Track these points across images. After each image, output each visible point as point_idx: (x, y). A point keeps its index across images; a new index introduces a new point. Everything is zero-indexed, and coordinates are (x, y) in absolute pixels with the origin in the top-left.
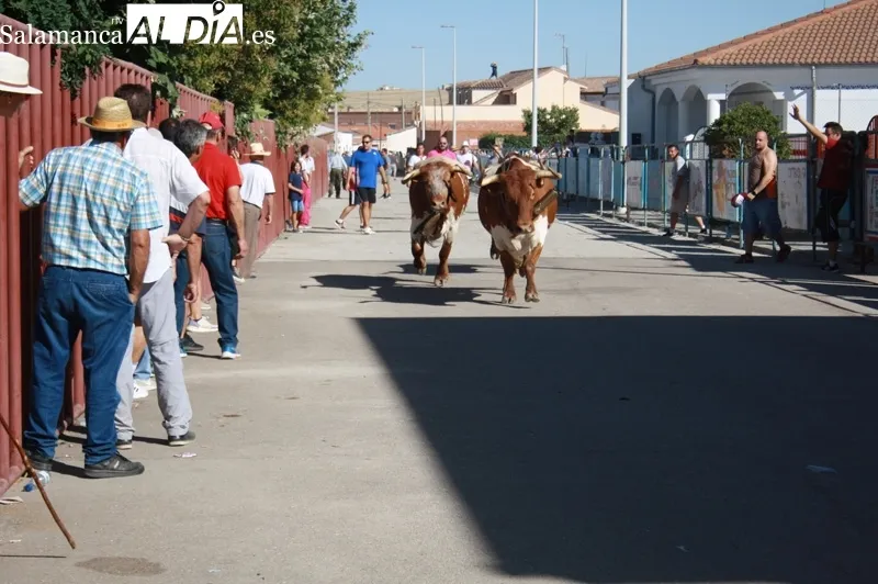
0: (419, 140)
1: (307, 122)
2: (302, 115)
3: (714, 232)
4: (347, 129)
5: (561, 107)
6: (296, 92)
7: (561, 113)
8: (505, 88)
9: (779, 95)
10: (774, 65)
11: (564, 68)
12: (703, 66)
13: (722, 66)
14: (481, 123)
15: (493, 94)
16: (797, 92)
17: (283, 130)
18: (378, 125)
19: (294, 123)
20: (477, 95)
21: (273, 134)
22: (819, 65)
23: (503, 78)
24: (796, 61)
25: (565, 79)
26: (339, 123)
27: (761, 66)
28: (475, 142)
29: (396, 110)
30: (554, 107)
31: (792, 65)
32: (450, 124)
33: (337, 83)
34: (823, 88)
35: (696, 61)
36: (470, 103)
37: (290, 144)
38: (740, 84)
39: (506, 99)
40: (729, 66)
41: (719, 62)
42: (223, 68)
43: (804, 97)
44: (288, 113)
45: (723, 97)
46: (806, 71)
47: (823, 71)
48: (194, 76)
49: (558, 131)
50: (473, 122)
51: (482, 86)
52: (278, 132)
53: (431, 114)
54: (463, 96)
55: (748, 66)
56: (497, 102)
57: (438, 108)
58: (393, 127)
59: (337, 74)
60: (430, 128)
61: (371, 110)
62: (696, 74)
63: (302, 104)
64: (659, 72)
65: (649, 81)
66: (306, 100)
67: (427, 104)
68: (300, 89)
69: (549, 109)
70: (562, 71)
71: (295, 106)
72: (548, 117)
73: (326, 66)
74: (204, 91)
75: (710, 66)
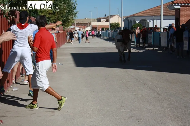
0: (91, 29)
1: (68, 26)
2: (67, 25)
3: (133, 43)
4: (78, 27)
5: (116, 23)
6: (66, 21)
7: (116, 24)
8: (107, 19)
9: (148, 21)
10: (147, 16)
11: (118, 15)
12: (135, 16)
13: (138, 16)
14: (103, 25)
15: (105, 20)
16: (151, 20)
17: (64, 28)
18: (84, 26)
19: (66, 26)
20: (102, 20)
21: (62, 28)
22: (154, 16)
23: (107, 17)
24: (151, 15)
25: (119, 17)
26: (76, 26)
27: (145, 16)
28: (101, 29)
29: (87, 23)
30: (115, 23)
31: (150, 16)
32: (97, 26)
33: (73, 20)
34: (158, 20)
35: (134, 15)
36: (101, 22)
37: (65, 30)
38: (142, 19)
39: (108, 21)
40: (140, 16)
41: (138, 15)
42: (55, 19)
43: (152, 21)
44: (65, 25)
45: (139, 21)
46: (152, 17)
47: (155, 17)
48: (51, 20)
49: (116, 27)
50: (101, 25)
51: (103, 18)
52: (63, 28)
53: (93, 24)
54: (99, 20)
55: (143, 16)
56: (106, 22)
57: (94, 23)
58: (87, 26)
59: (73, 18)
60: (93, 26)
61: (83, 23)
62: (134, 18)
63: (67, 23)
64: (129, 17)
65: (128, 18)
66: (68, 23)
67: (92, 22)
68: (67, 21)
69: (114, 23)
70: (118, 16)
71: (66, 24)
72: (114, 24)
73: (71, 17)
74: (52, 23)
75: (136, 16)
